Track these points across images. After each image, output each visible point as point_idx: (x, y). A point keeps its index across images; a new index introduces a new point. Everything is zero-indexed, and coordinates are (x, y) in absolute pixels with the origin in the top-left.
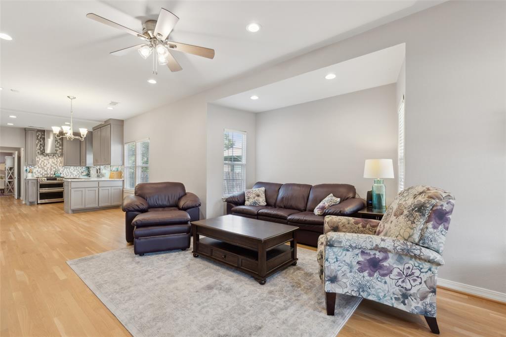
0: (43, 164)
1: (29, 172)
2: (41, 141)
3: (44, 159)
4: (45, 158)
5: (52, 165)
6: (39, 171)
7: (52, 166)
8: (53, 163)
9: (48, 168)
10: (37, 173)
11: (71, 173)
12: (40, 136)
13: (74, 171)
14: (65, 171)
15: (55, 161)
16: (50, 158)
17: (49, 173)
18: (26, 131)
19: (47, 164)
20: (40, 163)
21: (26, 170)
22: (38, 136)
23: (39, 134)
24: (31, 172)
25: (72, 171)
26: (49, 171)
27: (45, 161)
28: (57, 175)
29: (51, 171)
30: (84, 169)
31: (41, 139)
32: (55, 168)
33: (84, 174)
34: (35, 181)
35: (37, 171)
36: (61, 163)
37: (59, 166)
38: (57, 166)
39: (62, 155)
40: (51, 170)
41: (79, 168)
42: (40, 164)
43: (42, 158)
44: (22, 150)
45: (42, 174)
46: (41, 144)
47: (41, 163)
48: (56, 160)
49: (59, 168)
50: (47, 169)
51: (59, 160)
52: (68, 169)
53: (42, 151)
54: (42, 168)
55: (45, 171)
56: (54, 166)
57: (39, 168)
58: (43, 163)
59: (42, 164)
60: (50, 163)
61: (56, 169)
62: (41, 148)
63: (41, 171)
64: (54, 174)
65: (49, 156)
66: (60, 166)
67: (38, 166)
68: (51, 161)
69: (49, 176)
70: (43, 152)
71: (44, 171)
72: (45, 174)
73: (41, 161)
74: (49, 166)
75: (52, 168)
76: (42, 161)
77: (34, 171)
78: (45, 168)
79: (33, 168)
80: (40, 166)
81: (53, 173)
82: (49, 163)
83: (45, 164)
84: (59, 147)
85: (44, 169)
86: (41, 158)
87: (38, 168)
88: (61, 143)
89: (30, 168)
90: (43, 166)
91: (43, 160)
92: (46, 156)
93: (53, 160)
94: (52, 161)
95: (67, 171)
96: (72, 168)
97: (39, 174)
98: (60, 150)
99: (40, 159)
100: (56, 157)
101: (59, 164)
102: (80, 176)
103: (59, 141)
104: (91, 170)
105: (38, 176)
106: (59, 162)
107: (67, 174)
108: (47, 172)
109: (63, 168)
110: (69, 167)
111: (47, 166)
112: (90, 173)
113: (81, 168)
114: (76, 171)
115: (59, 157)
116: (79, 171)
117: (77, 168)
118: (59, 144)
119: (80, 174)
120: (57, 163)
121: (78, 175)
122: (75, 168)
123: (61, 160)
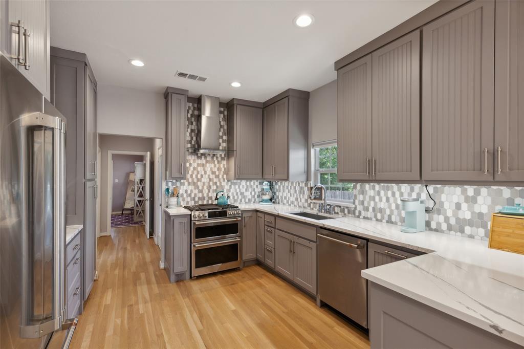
0: (197, 176)
1: (173, 195)
2: (192, 124)
3: (198, 165)
4: (199, 161)
5: (212, 176)
6: (189, 192)
7: (210, 180)
8: (213, 173)
9: (204, 184)
10: (185, 195)
11: (242, 194)
12: (191, 112)
13: (246, 190)
14: (231, 190)
15: (215, 169)
16: (207, 162)
17: (205, 195)
18: (168, 95)
19: (202, 176)
20: (190, 172)
21: (168, 190)
22: (188, 112)
23: (190, 107)
24: (175, 194)
25: (244, 190)
26: (206, 191)
27: (199, 169)
28: (221, 201)
29: (209, 191)
30: (266, 185)
31: (193, 119)
32: (216, 183)
33: (267, 197)
34: (186, 220)
35: (186, 191)
36: (227, 172)
37: (222, 180)
38: (219, 181)
39: (229, 152)
40: (209, 187)
41: (255, 184)
42: (192, 176)
43: (194, 161)
44: (158, 143)
45: (194, 199)
46: (192, 131)
47: (193, 172)
48: (217, 166)
49: (223, 184)
50: (203, 187)
51: (222, 166)
52: (237, 187)
53: (194, 145)
54: (194, 184)
55: (201, 191)
56: (215, 180)
57: (189, 184)
58: (195, 172)
59: (194, 176)
60: (208, 173)
61: (217, 187)
62: (192, 138)
63: (191, 191)
64: (217, 199)
65: (205, 157)
66: (224, 180)
67: (188, 181)
68: (209, 166)
69: (205, 203)
70: (196, 149)
71: (197, 191)
72: (199, 198)
73: (192, 169)
74: (205, 179)
75: (211, 183)
76: (194, 168)
77: (181, 193)
78: (199, 184)
79: (178, 184)
80: (190, 180)
81: (213, 194)
82: (205, 173)
83: (199, 176)
84: (222, 137)
85: (198, 187)
86: (192, 162)
87: (186, 183)
88: (226, 127)
89: (173, 184)
90: (195, 180)
91: (196, 165)
92: (199, 158)
93: (212, 165)
94: (211, 169)
95: (236, 190)
96: (244, 182)
97: (189, 199)
98: (225, 145)
99: (190, 165)
100: (217, 158)
101: (223, 176)
102: (255, 200)
103: (222, 123)
104: (276, 187)
105: (188, 203)
106: (223, 170)
107: (236, 198)
108: (203, 194)
109: (229, 183)
110: (239, 181)
111: (203, 180)
112: (274, 193)
113: (257, 183)
114: (250, 190)
115: (223, 159)
116: (254, 190)
117: (252, 183)
118: (222, 130)
119: (256, 196)
120: (220, 173)
121: (253, 200)
122: (248, 183)
123: (226, 167)
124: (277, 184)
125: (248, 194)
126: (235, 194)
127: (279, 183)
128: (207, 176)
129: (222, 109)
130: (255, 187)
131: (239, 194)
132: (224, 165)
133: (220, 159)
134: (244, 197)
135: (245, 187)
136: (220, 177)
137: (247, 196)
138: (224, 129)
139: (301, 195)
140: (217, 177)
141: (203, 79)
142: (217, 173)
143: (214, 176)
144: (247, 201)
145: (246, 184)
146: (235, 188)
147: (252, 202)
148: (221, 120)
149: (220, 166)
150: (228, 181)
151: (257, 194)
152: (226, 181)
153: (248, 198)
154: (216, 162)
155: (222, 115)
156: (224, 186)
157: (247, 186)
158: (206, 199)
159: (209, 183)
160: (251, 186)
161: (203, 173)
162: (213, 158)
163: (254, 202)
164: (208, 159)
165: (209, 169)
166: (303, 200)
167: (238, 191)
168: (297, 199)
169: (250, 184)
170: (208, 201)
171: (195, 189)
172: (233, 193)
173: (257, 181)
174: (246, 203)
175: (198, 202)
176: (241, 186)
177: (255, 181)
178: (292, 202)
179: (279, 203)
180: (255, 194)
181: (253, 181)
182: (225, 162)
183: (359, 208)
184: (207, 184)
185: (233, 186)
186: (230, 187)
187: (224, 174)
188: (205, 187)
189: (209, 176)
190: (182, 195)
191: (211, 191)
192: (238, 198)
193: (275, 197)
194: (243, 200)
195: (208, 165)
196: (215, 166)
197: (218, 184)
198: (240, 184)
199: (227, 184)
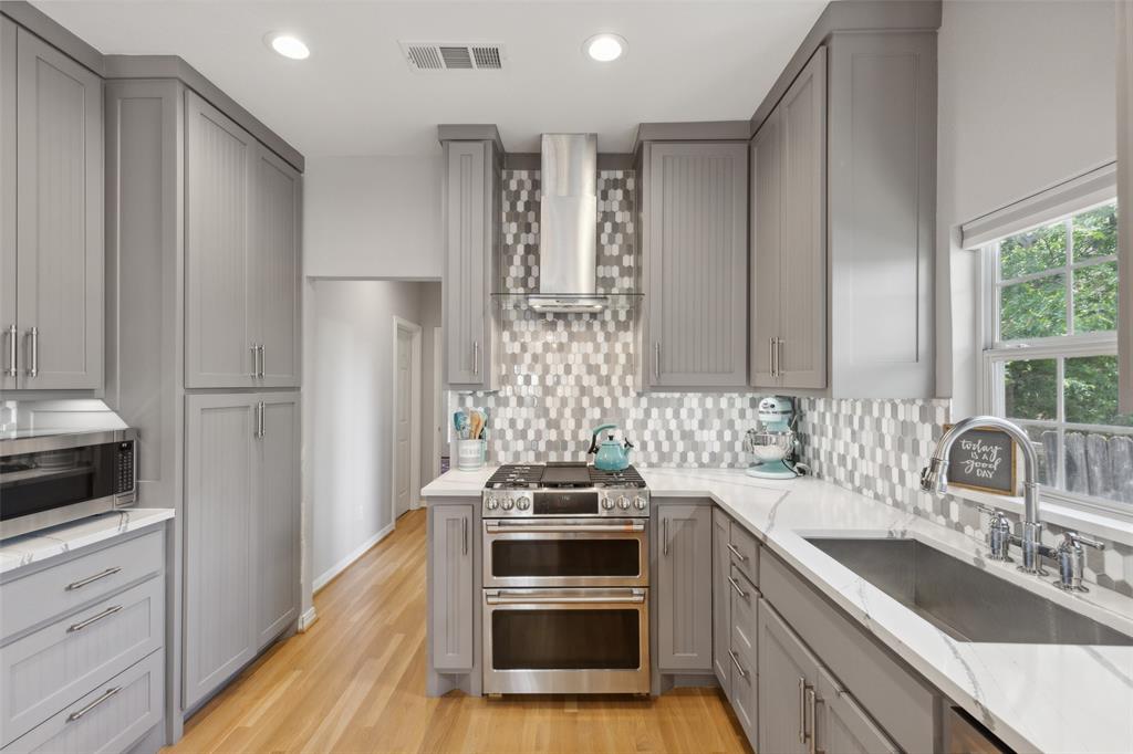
0: (542, 379)
3: (547, 347)
4: (550, 337)
5: (587, 381)
6: (520, 425)
7: (583, 391)
8: (592, 369)
9: (564, 402)
10: (509, 435)
11: (687, 435)
12: (524, 196)
13: (702, 425)
14: (651, 424)
15: (599, 359)
16: (572, 337)
17: (568, 437)
19: (557, 379)
20: (524, 369)
23: (521, 183)
25: (694, 425)
26: (569, 424)
27: (550, 358)
28: (604, 456)
29: (579, 425)
30: (770, 412)
32: (600, 401)
33: (773, 452)
34: (470, 516)
35: (512, 423)
36: (630, 368)
37: (618, 392)
38: (611, 393)
40: (579, 413)
42: (527, 380)
43: (535, 336)
45: (534, 445)
47: (531, 369)
48: (605, 348)
49: (623, 402)
50: (560, 414)
51: (618, 347)
52: (669, 412)
54: (535, 402)
55: (551, 424)
56: (598, 391)
57: (521, 402)
58: (539, 368)
59: (535, 380)
60: (575, 371)
61: (604, 412)
63: (528, 423)
64: (594, 449)
65: (568, 325)
66: (626, 391)
67: (517, 391)
69: (568, 458)
71: (542, 423)
72: (549, 444)
73: (528, 357)
74: (567, 389)
75: (586, 401)
76: (535, 358)
78: (549, 401)
80: (524, 391)
81: (585, 435)
82: (568, 369)
83: (550, 381)
84: (618, 260)
85: (546, 411)
86: (528, 338)
87: (513, 401)
88: (630, 229)
90: (539, 392)
91: (538, 347)
92: (550, 326)
93: (589, 347)
94: (586, 357)
95: (666, 423)
96: (692, 400)
97: (520, 445)
98: (627, 282)
99: (524, 348)
100: (604, 324)
101: (622, 379)
102: (735, 457)
103: (619, 218)
104: (812, 418)
105: (517, 455)
106: (622, 359)
107: (666, 447)
108: (561, 434)
109: (644, 401)
110: (677, 395)
111: (560, 391)
112: (803, 439)
113: (741, 402)
114: (717, 423)
115: (622, 326)
116: (731, 424)
117: (724, 403)
118: (619, 237)
119: (738, 446)
120: (611, 372)
121: (728, 457)
122: (709, 402)
123: (631, 351)
124: (812, 406)
125: (708, 437)
126: (662, 435)
127: (821, 404)
128: (571, 380)
129: (619, 174)
130: (735, 414)
131: (677, 436)
132: (626, 345)
133: (611, 327)
134: (697, 447)
135: (699, 414)
136: (615, 381)
137: (704, 443)
138: (625, 235)
139: (905, 457)
140: (605, 381)
141: (490, 57)
142: (604, 371)
143: (594, 378)
144: (706, 458)
145: (702, 404)
146: (662, 416)
147: (724, 465)
148: (615, 207)
149: (612, 348)
150: (640, 394)
151: (742, 438)
152: (633, 394)
153: (709, 449)
154: (601, 337)
155: (619, 194)
156: (627, 410)
157: (706, 412)
158: (572, 446)
159: (579, 401)
160: (720, 413)
161: (561, 370)
162: (589, 326)
163: (731, 466)
164: (575, 328)
165: (579, 359)
166: (914, 481)
167: (673, 425)
168: (885, 471)
169: (716, 403)
170: (575, 454)
171: (538, 417)
172: (655, 433)
173: (742, 396)
174: (702, 465)
175: (546, 454)
176: (684, 413)
177: (735, 395)
178: (868, 481)
179: (819, 476)
180: (735, 436)
181: (727, 395)
182: (628, 337)
184: (572, 404)
185: (655, 412)
186: (647, 413)
187: (625, 373)
188: (568, 412)
189: (578, 379)
190: (502, 433)
191: (585, 423)
192: (673, 447)
193: (809, 452)
194: (691, 456)
195: (575, 345)
196: (597, 349)
197: (608, 403)
198: (680, 403)
199: (637, 404)
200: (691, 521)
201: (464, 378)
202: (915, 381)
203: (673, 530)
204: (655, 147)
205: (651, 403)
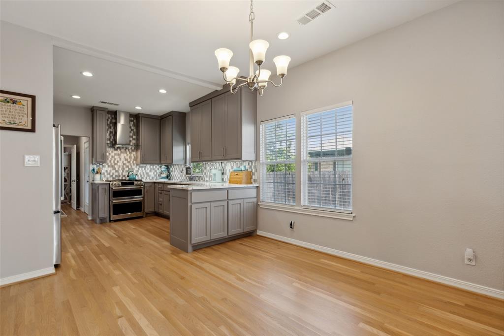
0: (114, 161)
1: (97, 173)
2: (110, 128)
3: (115, 154)
4: (116, 152)
5: (125, 162)
6: (109, 172)
7: (124, 164)
8: (126, 160)
9: (119, 166)
10: (106, 174)
11: (147, 173)
12: (109, 120)
13: (150, 171)
14: (139, 171)
15: (128, 157)
16: (121, 152)
17: (120, 174)
18: (93, 111)
19: (118, 161)
20: (109, 159)
21: (94, 170)
22: (108, 120)
24: (99, 173)
25: (149, 171)
26: (121, 171)
27: (116, 157)
28: (131, 177)
29: (123, 172)
30: (163, 168)
31: (111, 125)
32: (128, 166)
33: (164, 175)
34: (107, 187)
35: (107, 171)
36: (135, 159)
37: (132, 164)
38: (130, 165)
39: (137, 147)
40: (123, 169)
41: (156, 167)
42: (110, 161)
43: (112, 152)
45: (112, 176)
46: (111, 132)
47: (111, 159)
48: (129, 155)
49: (133, 167)
50: (119, 169)
51: (132, 155)
52: (143, 169)
53: (112, 142)
54: (112, 166)
55: (116, 171)
56: (127, 164)
57: (109, 166)
58: (113, 159)
59: (112, 162)
60: (122, 160)
61: (129, 168)
62: (110, 137)
63: (110, 171)
64: (128, 176)
65: (120, 150)
66: (134, 164)
67: (108, 164)
68: (123, 156)
69: (120, 179)
70: (113, 144)
71: (114, 171)
72: (116, 176)
73: (110, 157)
74: (120, 164)
75: (125, 166)
76: (112, 157)
77: (103, 172)
78: (116, 166)
79: (101, 166)
80: (110, 164)
81: (126, 174)
82: (120, 159)
83: (116, 162)
84: (132, 137)
85: (115, 169)
86: (110, 152)
87: (107, 166)
88: (135, 130)
89: (97, 166)
90: (113, 164)
91: (113, 155)
92: (116, 150)
93: (125, 155)
94: (125, 157)
96: (148, 166)
97: (109, 176)
98: (134, 142)
99: (110, 154)
100: (129, 150)
101: (133, 162)
102: (157, 178)
103: (132, 128)
104: (171, 169)
105: (108, 178)
106: (133, 158)
107: (143, 176)
108: (119, 173)
109: (138, 167)
110: (145, 165)
111: (118, 164)
112: (170, 173)
113: (158, 167)
114: (153, 171)
115: (133, 151)
116: (156, 171)
117: (155, 167)
118: (132, 132)
119: (157, 175)
120: (131, 160)
121: (155, 178)
122: (152, 167)
124: (171, 167)
125: (151, 174)
126: (142, 174)
128: (121, 162)
129: (132, 119)
130: (157, 169)
131: (145, 173)
132: (134, 155)
133: (131, 151)
134: (149, 176)
135: (149, 169)
136: (131, 162)
138: (134, 132)
140: (129, 162)
141: (118, 105)
142: (129, 160)
143: (127, 161)
145: (150, 167)
146: (142, 170)
148: (131, 126)
149: (131, 155)
150: (137, 165)
151: (158, 174)
152: (135, 165)
153: (152, 176)
154: (128, 153)
155: (132, 123)
156: (134, 168)
157: (151, 169)
158: (121, 176)
159: (123, 166)
160: (154, 169)
161: (119, 160)
162: (125, 150)
164: (122, 151)
165: (123, 157)
166: (184, 176)
167: (144, 171)
168: (181, 176)
169: (153, 167)
170: (122, 178)
171: (113, 170)
172: (140, 173)
175: (115, 178)
176: (146, 169)
177: (157, 165)
178: (179, 178)
180: (157, 173)
181: (155, 165)
182: (134, 153)
183: (205, 176)
184: (121, 167)
185: (140, 169)
186: (139, 169)
187: (134, 160)
188: (120, 169)
189: (123, 162)
190: (104, 173)
191: (125, 171)
192: (144, 176)
193: (171, 175)
195: (122, 154)
196: (127, 155)
197: (130, 167)
198: (146, 167)
199: (136, 167)
200: (151, 186)
201: (101, 160)
202: (183, 162)
203: (147, 188)
204: (143, 118)
205: (139, 167)
